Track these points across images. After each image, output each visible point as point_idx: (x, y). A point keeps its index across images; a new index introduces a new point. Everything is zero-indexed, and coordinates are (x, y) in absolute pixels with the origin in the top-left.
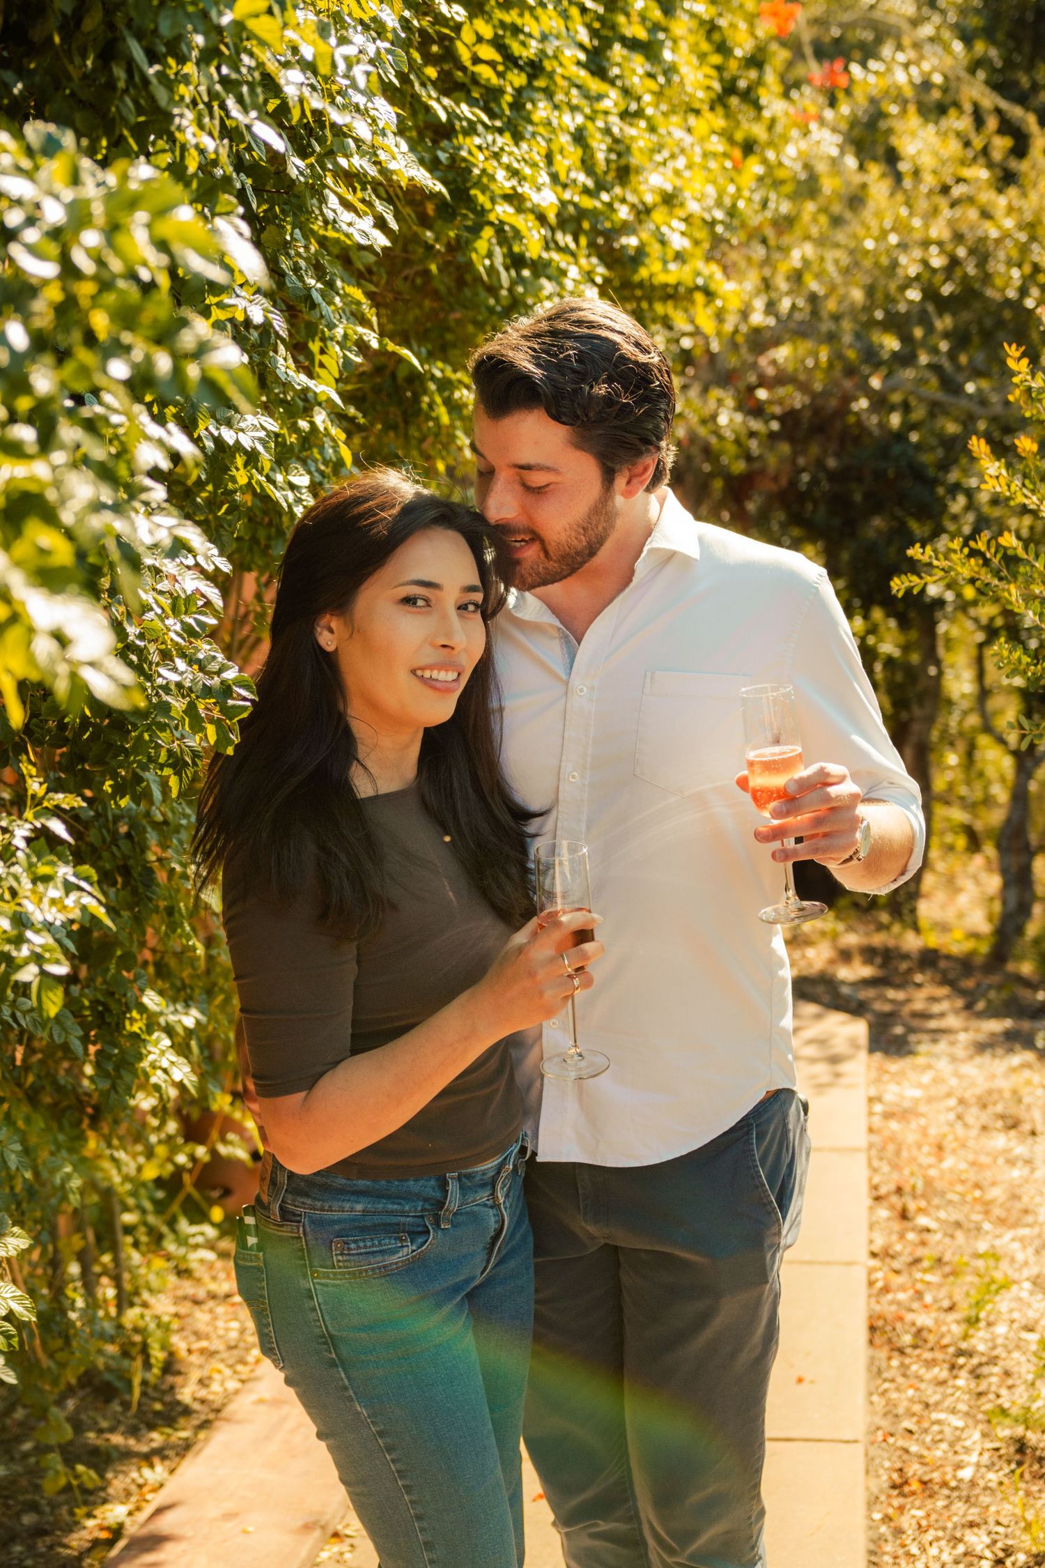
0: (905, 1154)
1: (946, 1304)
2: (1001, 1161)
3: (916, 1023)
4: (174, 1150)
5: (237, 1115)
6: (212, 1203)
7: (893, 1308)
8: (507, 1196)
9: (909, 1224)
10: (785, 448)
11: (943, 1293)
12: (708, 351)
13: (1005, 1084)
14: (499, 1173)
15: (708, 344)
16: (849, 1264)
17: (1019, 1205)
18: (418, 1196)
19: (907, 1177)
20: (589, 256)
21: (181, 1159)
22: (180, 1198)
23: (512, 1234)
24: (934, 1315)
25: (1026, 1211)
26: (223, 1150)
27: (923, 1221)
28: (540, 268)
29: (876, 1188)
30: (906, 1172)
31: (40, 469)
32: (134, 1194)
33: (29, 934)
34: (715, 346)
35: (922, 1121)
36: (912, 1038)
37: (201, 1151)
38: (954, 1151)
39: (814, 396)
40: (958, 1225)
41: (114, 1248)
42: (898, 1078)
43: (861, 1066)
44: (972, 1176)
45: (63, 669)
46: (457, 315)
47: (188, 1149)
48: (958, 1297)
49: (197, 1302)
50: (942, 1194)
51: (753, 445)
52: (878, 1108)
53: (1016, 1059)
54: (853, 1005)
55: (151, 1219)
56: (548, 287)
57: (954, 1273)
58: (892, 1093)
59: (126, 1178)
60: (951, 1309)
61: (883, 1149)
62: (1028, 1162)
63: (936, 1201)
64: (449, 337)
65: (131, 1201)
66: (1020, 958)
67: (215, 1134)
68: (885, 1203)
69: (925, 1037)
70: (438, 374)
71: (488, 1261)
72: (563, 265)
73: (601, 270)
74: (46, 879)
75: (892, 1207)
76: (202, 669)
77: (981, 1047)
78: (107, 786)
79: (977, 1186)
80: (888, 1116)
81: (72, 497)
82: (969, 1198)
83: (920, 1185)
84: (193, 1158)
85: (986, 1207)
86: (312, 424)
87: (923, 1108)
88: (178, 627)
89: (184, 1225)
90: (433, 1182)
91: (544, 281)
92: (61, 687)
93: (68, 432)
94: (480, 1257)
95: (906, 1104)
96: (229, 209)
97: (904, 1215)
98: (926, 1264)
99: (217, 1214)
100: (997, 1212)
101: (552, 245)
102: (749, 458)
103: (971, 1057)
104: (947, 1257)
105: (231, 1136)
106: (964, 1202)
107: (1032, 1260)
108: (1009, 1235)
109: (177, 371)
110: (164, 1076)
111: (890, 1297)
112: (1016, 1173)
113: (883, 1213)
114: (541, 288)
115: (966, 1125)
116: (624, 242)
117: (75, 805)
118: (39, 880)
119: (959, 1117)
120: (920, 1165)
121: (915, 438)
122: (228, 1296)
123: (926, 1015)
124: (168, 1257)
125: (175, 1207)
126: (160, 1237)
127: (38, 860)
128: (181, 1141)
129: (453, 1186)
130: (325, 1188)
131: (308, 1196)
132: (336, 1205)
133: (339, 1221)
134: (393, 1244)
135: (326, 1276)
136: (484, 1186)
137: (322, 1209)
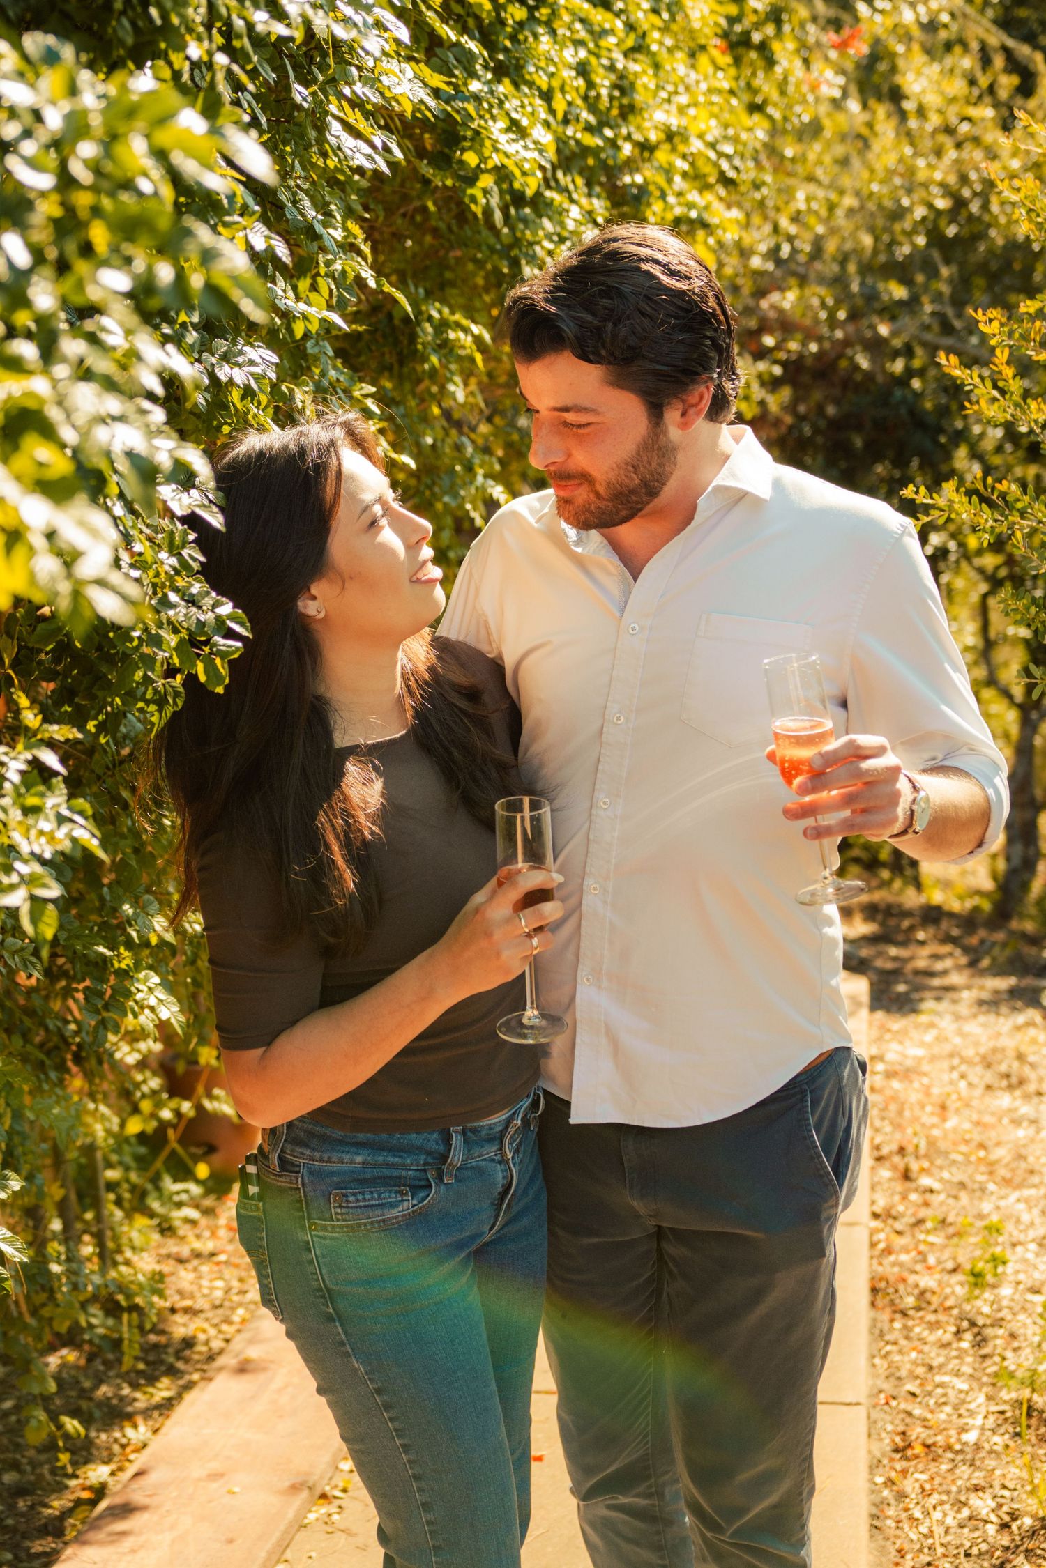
0: (907, 1113)
1: (950, 1265)
2: (1006, 1121)
3: (919, 981)
4: (159, 1105)
6: (196, 1159)
7: (896, 1270)
8: (516, 1151)
9: (913, 1185)
10: (786, 394)
11: (946, 1254)
13: (1009, 1043)
14: (507, 1127)
16: (852, 1225)
17: (1024, 1166)
18: (420, 1149)
19: (908, 1136)
20: (588, 196)
21: (166, 1114)
22: (165, 1153)
23: (522, 1191)
24: (937, 1276)
25: (1032, 1172)
26: (208, 1105)
27: (925, 1181)
28: (541, 207)
29: (877, 1148)
30: (909, 1132)
31: (39, 385)
32: (116, 1148)
33: (19, 865)
35: (925, 1081)
36: (917, 995)
37: (186, 1107)
38: (957, 1111)
40: (962, 1185)
41: (97, 1205)
42: (901, 1036)
43: (862, 1023)
44: (976, 1137)
45: (64, 587)
46: (457, 253)
47: (174, 1103)
48: (962, 1259)
49: (181, 1261)
50: (946, 1154)
52: (880, 1067)
53: (1021, 1019)
54: (854, 963)
55: (134, 1176)
56: (548, 225)
57: (958, 1234)
58: (894, 1052)
59: (109, 1134)
60: (954, 1270)
61: (885, 1108)
62: (1034, 1122)
63: (939, 1162)
64: (449, 275)
65: (114, 1158)
66: (1025, 916)
67: (200, 1089)
68: (887, 1164)
69: (930, 994)
71: (498, 1218)
74: (36, 810)
75: (894, 1168)
76: (195, 604)
77: (991, 1004)
79: (982, 1146)
80: (889, 1075)
82: (973, 1158)
83: (923, 1145)
84: (178, 1113)
85: (991, 1167)
87: (925, 1067)
89: (170, 1185)
90: (435, 1136)
91: (544, 220)
93: (72, 347)
94: (488, 1213)
95: (909, 1063)
97: (906, 1176)
98: (929, 1225)
99: (202, 1171)
100: (1002, 1172)
103: (977, 1015)
104: (950, 1219)
105: (217, 1091)
106: (968, 1162)
107: (1038, 1221)
108: (1014, 1196)
109: (181, 278)
110: (151, 1015)
111: (892, 1258)
112: (1021, 1133)
113: (885, 1173)
114: (541, 227)
115: (970, 1085)
116: (627, 179)
117: (71, 737)
118: (29, 811)
119: (963, 1076)
120: (923, 1125)
121: (916, 384)
122: (213, 1255)
123: (931, 974)
124: (151, 1215)
125: (159, 1164)
126: (143, 1195)
127: (28, 790)
128: (165, 1096)
129: (457, 1141)
130: (324, 1139)
131: (306, 1146)
132: (335, 1156)
133: (339, 1173)
134: (393, 1198)
135: (324, 1228)
136: (490, 1140)
137: (321, 1160)
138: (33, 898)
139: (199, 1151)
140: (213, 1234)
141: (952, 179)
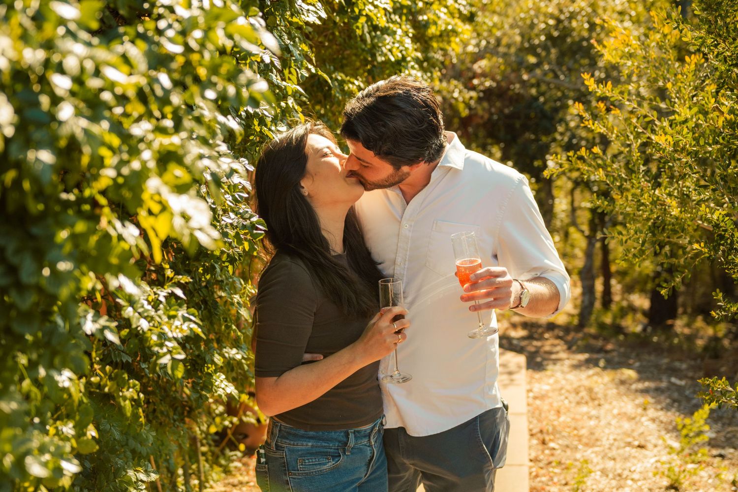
0: (543, 415)
1: (564, 482)
2: (585, 417)
3: (546, 356)
4: (223, 419)
5: (251, 404)
6: (240, 442)
7: (540, 484)
8: (376, 442)
9: (546, 446)
10: (485, 105)
11: (562, 477)
12: (451, 62)
13: (587, 383)
14: (372, 431)
15: (451, 59)
16: (521, 465)
17: (594, 437)
18: (336, 439)
19: (544, 425)
20: (406, 25)
21: (227, 423)
22: (226, 440)
23: (378, 460)
24: (558, 487)
25: (597, 440)
26: (245, 419)
27: (552, 445)
28: (385, 31)
29: (531, 430)
30: (545, 423)
31: (176, 140)
32: (205, 438)
33: (167, 343)
34: (455, 61)
35: (550, 400)
36: (545, 363)
37: (235, 420)
38: (565, 414)
39: (498, 82)
40: (567, 446)
41: (198, 462)
42: (539, 381)
43: (523, 375)
44: (573, 424)
45: (186, 232)
46: (348, 52)
47: (229, 419)
48: (569, 478)
49: (234, 486)
50: (560, 432)
51: (472, 103)
52: (531, 394)
53: (591, 372)
54: (518, 349)
55: (213, 448)
56: (388, 39)
57: (567, 468)
58: (537, 387)
59: (202, 431)
60: (566, 484)
61: (533, 413)
62: (598, 418)
63: (558, 436)
64: (345, 62)
65: (204, 441)
66: (591, 326)
67: (241, 412)
68: (535, 437)
69: (551, 362)
70: (339, 78)
71: (368, 471)
72: (395, 29)
73: (411, 30)
74: (174, 317)
75: (538, 439)
76: (242, 217)
77: (577, 367)
78: (201, 270)
79: (575, 429)
80: (535, 398)
81: (189, 153)
82: (572, 434)
83: (550, 429)
84: (231, 422)
85: (580, 438)
86: (287, 104)
87: (550, 394)
88: (230, 199)
89: (229, 453)
90: (342, 434)
91: (386, 36)
92: (186, 241)
93: (188, 123)
94: (364, 469)
95: (543, 393)
96: (255, 13)
97: (544, 442)
98: (554, 464)
99: (242, 447)
100: (585, 440)
101: (390, 20)
102: (470, 109)
103: (571, 371)
104: (563, 461)
105: (248, 413)
106: (569, 436)
107: (601, 461)
108: (590, 451)
109: (238, 93)
110: (223, 391)
111: (538, 479)
112: (592, 423)
113: (535, 441)
114: (385, 40)
115: (570, 402)
116: (420, 18)
117: (187, 281)
118: (171, 317)
119: (566, 398)
120: (550, 420)
121: (542, 99)
122: (247, 483)
123: (550, 353)
124: (221, 466)
125: (224, 444)
126: (218, 457)
127: (170, 308)
128: (226, 415)
129: (351, 436)
130: (295, 435)
131: (287, 439)
132: (300, 443)
133: (301, 450)
134: (325, 461)
135: (295, 474)
136: (365, 436)
137: (294, 445)
138: (173, 359)
139: (241, 437)
140: (248, 473)
141: (556, 12)
